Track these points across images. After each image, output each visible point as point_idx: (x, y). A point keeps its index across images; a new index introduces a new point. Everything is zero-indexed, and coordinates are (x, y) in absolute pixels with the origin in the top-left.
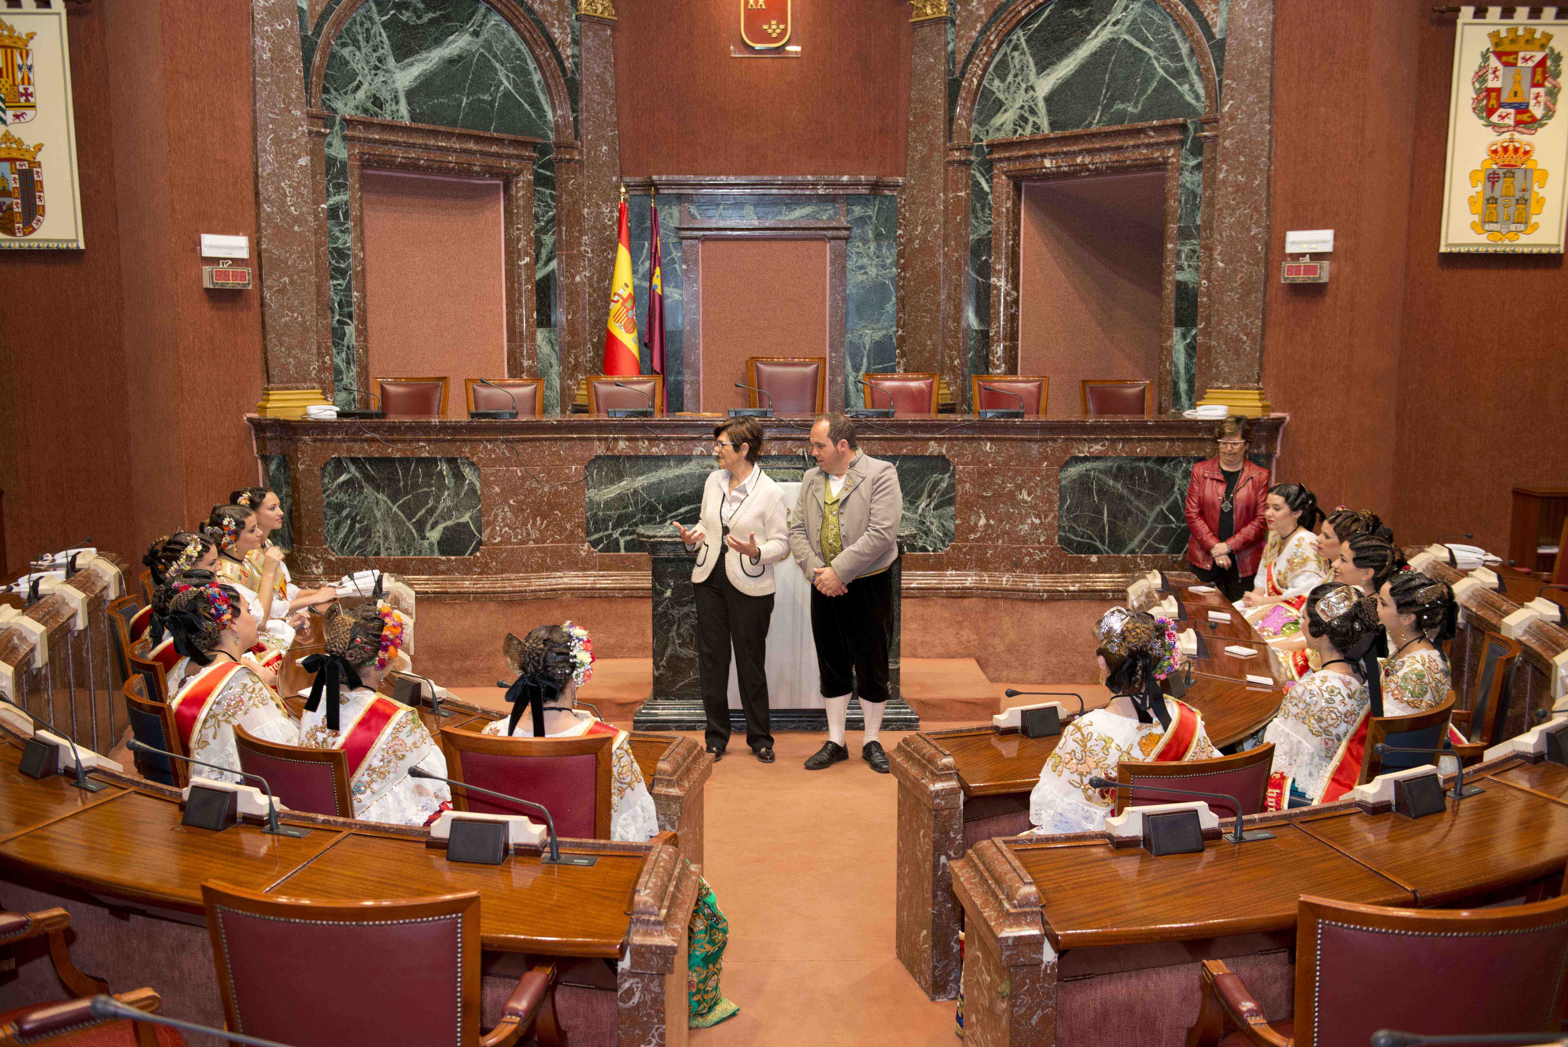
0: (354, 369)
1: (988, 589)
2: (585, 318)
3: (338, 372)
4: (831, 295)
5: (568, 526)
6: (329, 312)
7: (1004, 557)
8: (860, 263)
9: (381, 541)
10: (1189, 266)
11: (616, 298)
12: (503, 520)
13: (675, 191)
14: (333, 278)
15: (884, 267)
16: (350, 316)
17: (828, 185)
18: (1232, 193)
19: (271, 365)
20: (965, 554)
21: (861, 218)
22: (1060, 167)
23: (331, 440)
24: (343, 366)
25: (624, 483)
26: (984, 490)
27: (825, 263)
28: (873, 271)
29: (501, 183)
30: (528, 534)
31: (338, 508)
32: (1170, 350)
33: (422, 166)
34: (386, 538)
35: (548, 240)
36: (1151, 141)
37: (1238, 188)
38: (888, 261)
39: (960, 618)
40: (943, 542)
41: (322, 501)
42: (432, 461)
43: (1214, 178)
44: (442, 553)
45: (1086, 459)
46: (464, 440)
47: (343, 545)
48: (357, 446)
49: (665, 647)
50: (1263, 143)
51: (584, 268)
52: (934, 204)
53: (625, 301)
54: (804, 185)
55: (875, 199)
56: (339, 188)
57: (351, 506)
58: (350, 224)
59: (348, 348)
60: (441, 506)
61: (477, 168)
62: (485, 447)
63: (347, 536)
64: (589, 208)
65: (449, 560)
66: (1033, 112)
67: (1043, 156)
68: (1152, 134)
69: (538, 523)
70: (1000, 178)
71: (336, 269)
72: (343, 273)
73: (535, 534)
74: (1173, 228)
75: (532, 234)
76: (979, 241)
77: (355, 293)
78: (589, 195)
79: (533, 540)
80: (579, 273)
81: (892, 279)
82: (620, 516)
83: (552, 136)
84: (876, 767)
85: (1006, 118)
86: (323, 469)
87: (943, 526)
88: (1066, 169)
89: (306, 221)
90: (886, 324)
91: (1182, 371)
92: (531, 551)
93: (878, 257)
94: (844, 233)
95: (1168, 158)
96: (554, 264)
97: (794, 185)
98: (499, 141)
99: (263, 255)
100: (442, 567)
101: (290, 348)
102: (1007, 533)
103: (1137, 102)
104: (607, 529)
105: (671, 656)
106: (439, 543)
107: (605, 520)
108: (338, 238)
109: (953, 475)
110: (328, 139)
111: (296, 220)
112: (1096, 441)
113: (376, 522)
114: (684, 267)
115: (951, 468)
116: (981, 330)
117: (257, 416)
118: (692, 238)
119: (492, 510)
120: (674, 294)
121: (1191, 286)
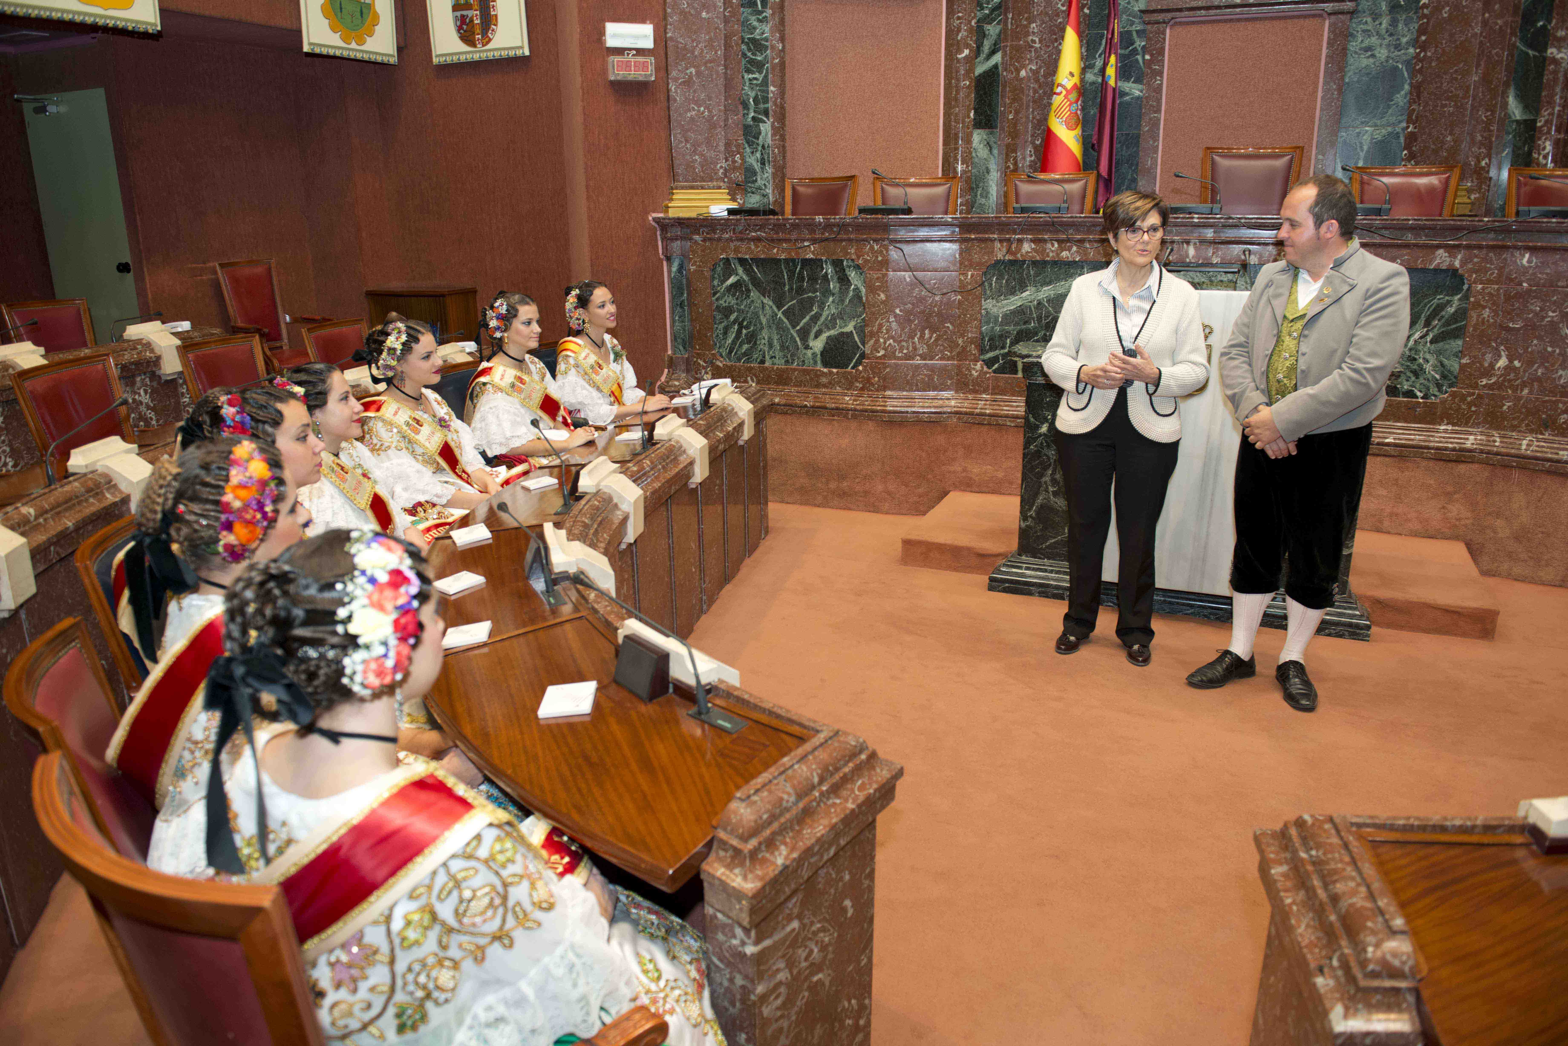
0: (769, 169)
1: (1497, 454)
2: (1028, 118)
3: (750, 173)
4: (1325, 83)
5: (960, 341)
6: (740, 108)
7: (1529, 413)
8: (1366, 43)
9: (766, 349)
12: (888, 331)
14: (748, 71)
15: (1398, 47)
16: (766, 113)
19: (676, 162)
20: (1470, 405)
23: (719, 239)
24: (757, 166)
25: (1028, 293)
26: (1512, 320)
27: (1320, 44)
28: (1382, 53)
30: (915, 349)
31: (727, 311)
34: (771, 346)
35: (993, 30)
38: (1404, 40)
39: (1450, 489)
40: (1439, 386)
41: (711, 304)
42: (817, 263)
44: (826, 364)
46: (850, 240)
47: (730, 352)
48: (744, 246)
49: (1036, 495)
51: (1031, 60)
53: (1069, 92)
57: (739, 311)
58: (768, 12)
59: (763, 147)
60: (825, 314)
62: (872, 248)
63: (734, 343)
65: (831, 373)
69: (927, 336)
71: (752, 62)
72: (759, 66)
73: (922, 349)
75: (973, 23)
76: (1536, 2)
77: (772, 88)
79: (920, 355)
80: (1024, 66)
81: (1407, 63)
82: (1020, 333)
84: (1291, 699)
86: (713, 270)
87: (1442, 365)
89: (715, 6)
90: (1393, 119)
92: (917, 367)
93: (1391, 35)
94: (1350, 5)
96: (997, 58)
99: (670, 44)
100: (824, 380)
101: (696, 145)
102: (1538, 380)
104: (1003, 348)
105: (1042, 506)
106: (822, 353)
107: (1003, 336)
108: (755, 28)
109: (1466, 297)
111: (705, 5)
113: (762, 328)
114: (1147, 57)
115: (1465, 287)
116: (1525, 121)
117: (661, 215)
118: (1158, 23)
119: (877, 319)
120: (1134, 90)
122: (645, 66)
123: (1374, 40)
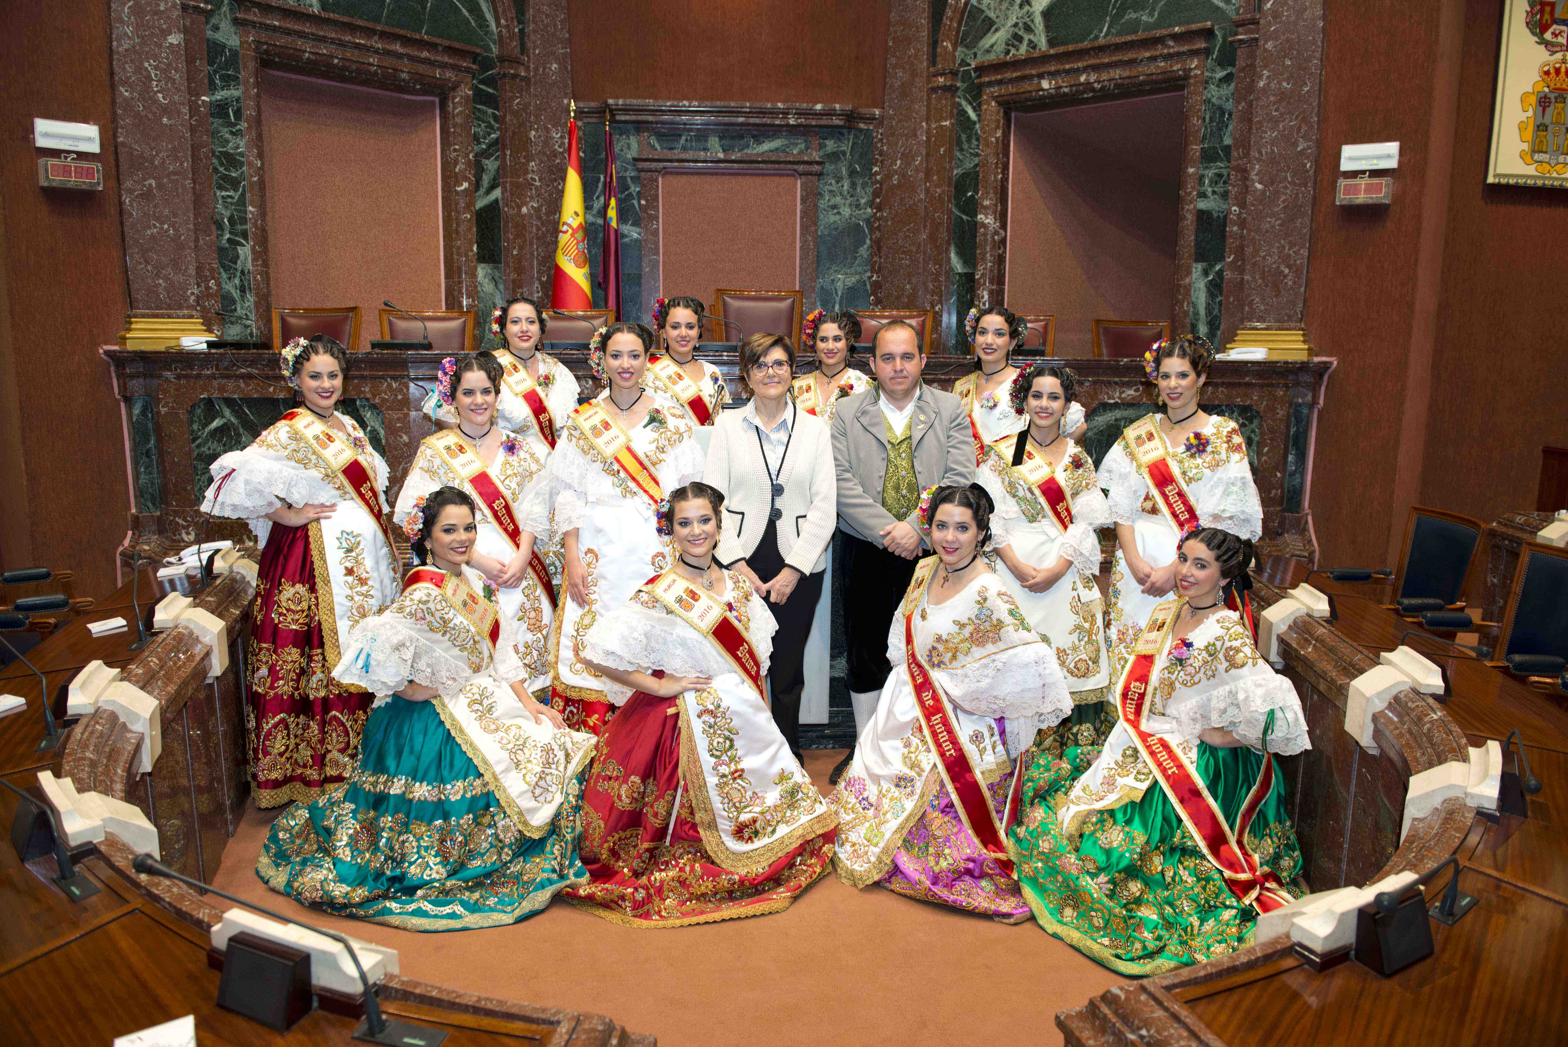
0: (251, 298)
2: (532, 254)
3: (228, 301)
4: (802, 235)
6: (214, 227)
8: (833, 202)
10: (1214, 192)
11: (565, 228)
13: (633, 118)
14: (221, 188)
15: (858, 206)
16: (245, 235)
17: (800, 114)
18: (1274, 103)
19: (135, 287)
21: (834, 153)
22: (1061, 87)
23: (198, 376)
24: (236, 294)
27: (795, 200)
28: (846, 211)
29: (437, 100)
32: (1188, 289)
33: (335, 66)
35: (491, 165)
36: (1171, 51)
37: (1282, 96)
38: (863, 201)
41: (191, 451)
43: (1251, 88)
45: (1116, 406)
46: (363, 377)
48: (230, 384)
50: (1314, 42)
51: (532, 198)
52: (915, 135)
53: (575, 231)
54: (774, 113)
55: (849, 133)
56: (228, 81)
58: (243, 125)
59: (243, 272)
61: (404, 76)
62: (390, 385)
64: (537, 130)
66: (1028, 29)
67: (1041, 76)
68: (1171, 43)
70: (989, 104)
71: (225, 178)
74: (1195, 149)
75: (471, 156)
76: (964, 176)
77: (250, 208)
78: (537, 117)
80: (526, 204)
81: (867, 221)
83: (495, 49)
85: (997, 39)
86: (191, 412)
88: (1066, 90)
89: (179, 113)
90: (860, 269)
91: (1202, 312)
93: (852, 196)
94: (816, 168)
95: (1190, 70)
96: (497, 193)
97: (763, 113)
98: (431, 46)
99: (121, 150)
101: (159, 268)
103: (1153, 10)
108: (228, 141)
110: (214, 21)
111: (165, 110)
112: (1128, 385)
114: (643, 202)
116: (965, 274)
117: (116, 348)
118: (651, 171)
119: (400, 463)
120: (632, 232)
121: (1215, 215)
122: (89, 173)
123: (838, 199)
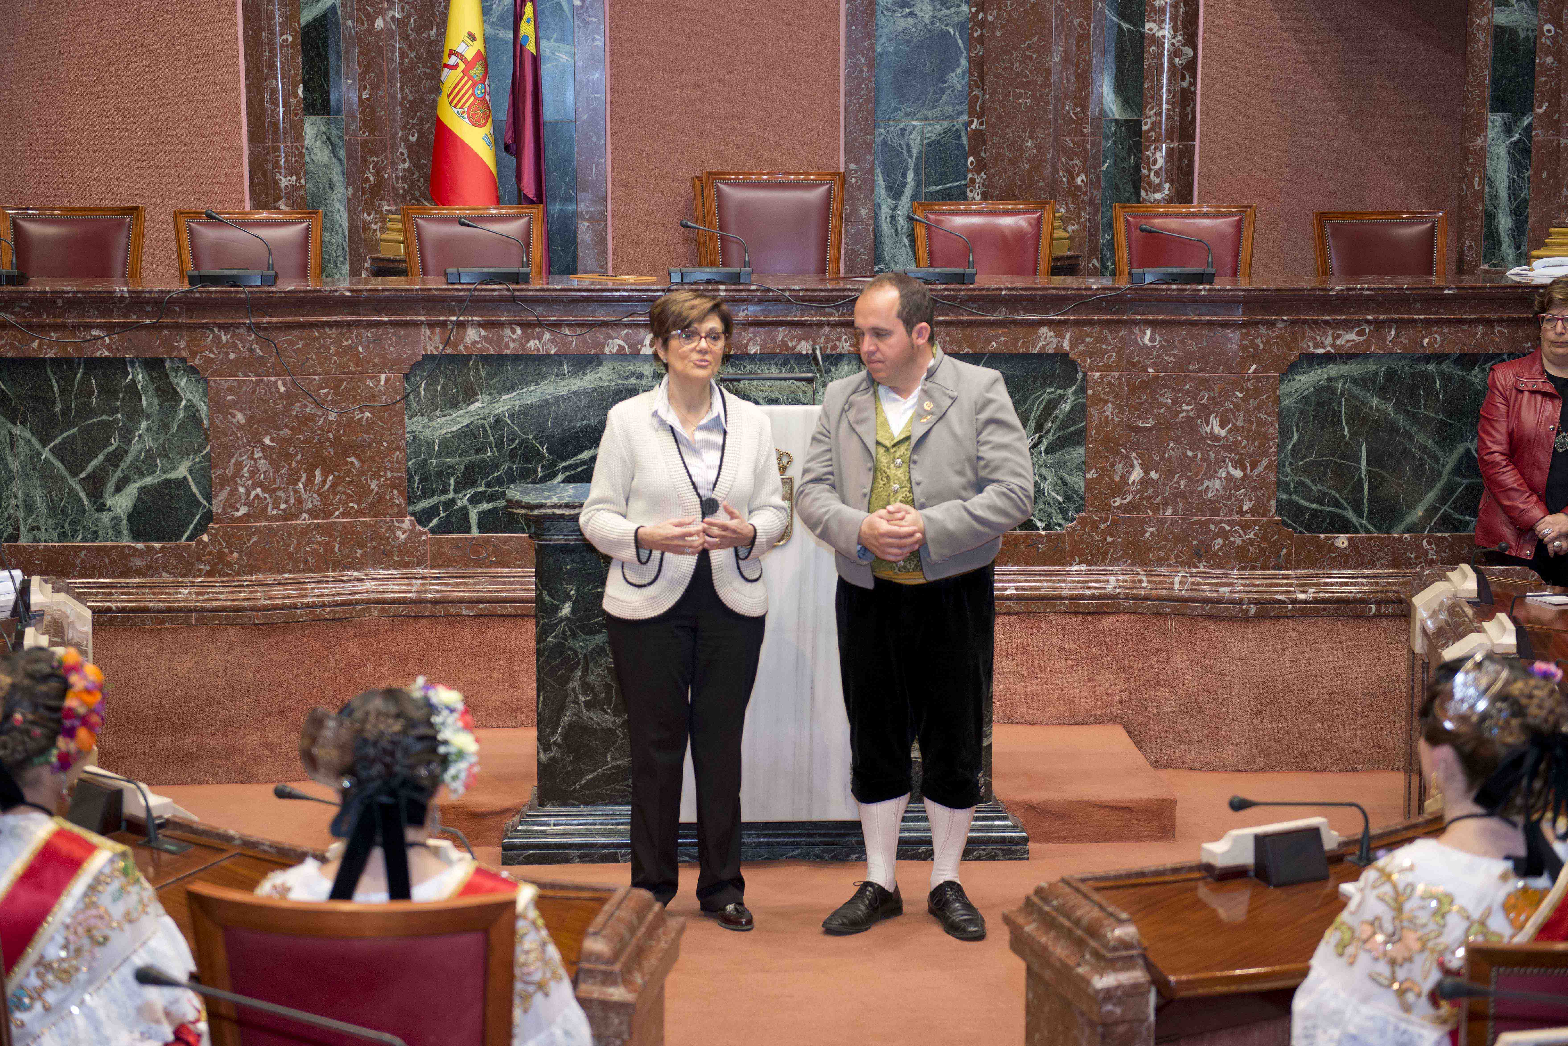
1: (1146, 598)
2: (393, 97)
4: (849, 55)
5: (373, 485)
7: (1177, 540)
9: (21, 514)
11: (453, 60)
12: (252, 474)
15: (945, 3)
20: (1104, 534)
25: (478, 404)
26: (1140, 417)
28: (925, 11)
30: (299, 501)
32: (1481, 155)
34: (29, 508)
39: (1094, 652)
40: (1063, 512)
42: (118, 365)
44: (137, 535)
45: (1328, 358)
46: (177, 327)
49: (561, 709)
53: (469, 65)
60: (134, 449)
62: (217, 339)
65: (150, 549)
69: (318, 478)
73: (311, 501)
79: (308, 511)
80: (381, 12)
81: (961, 27)
82: (469, 467)
84: (954, 929)
87: (1064, 482)
90: (949, 110)
91: (1503, 193)
92: (305, 531)
100: (138, 563)
102: (1182, 494)
104: (445, 491)
105: (571, 726)
106: (130, 517)
107: (443, 474)
109: (1082, 390)
112: (1347, 325)
113: (11, 479)
114: (577, 2)
115: (1080, 376)
116: (1126, 121)
119: (232, 455)
120: (559, 53)
121: (1522, 35)
